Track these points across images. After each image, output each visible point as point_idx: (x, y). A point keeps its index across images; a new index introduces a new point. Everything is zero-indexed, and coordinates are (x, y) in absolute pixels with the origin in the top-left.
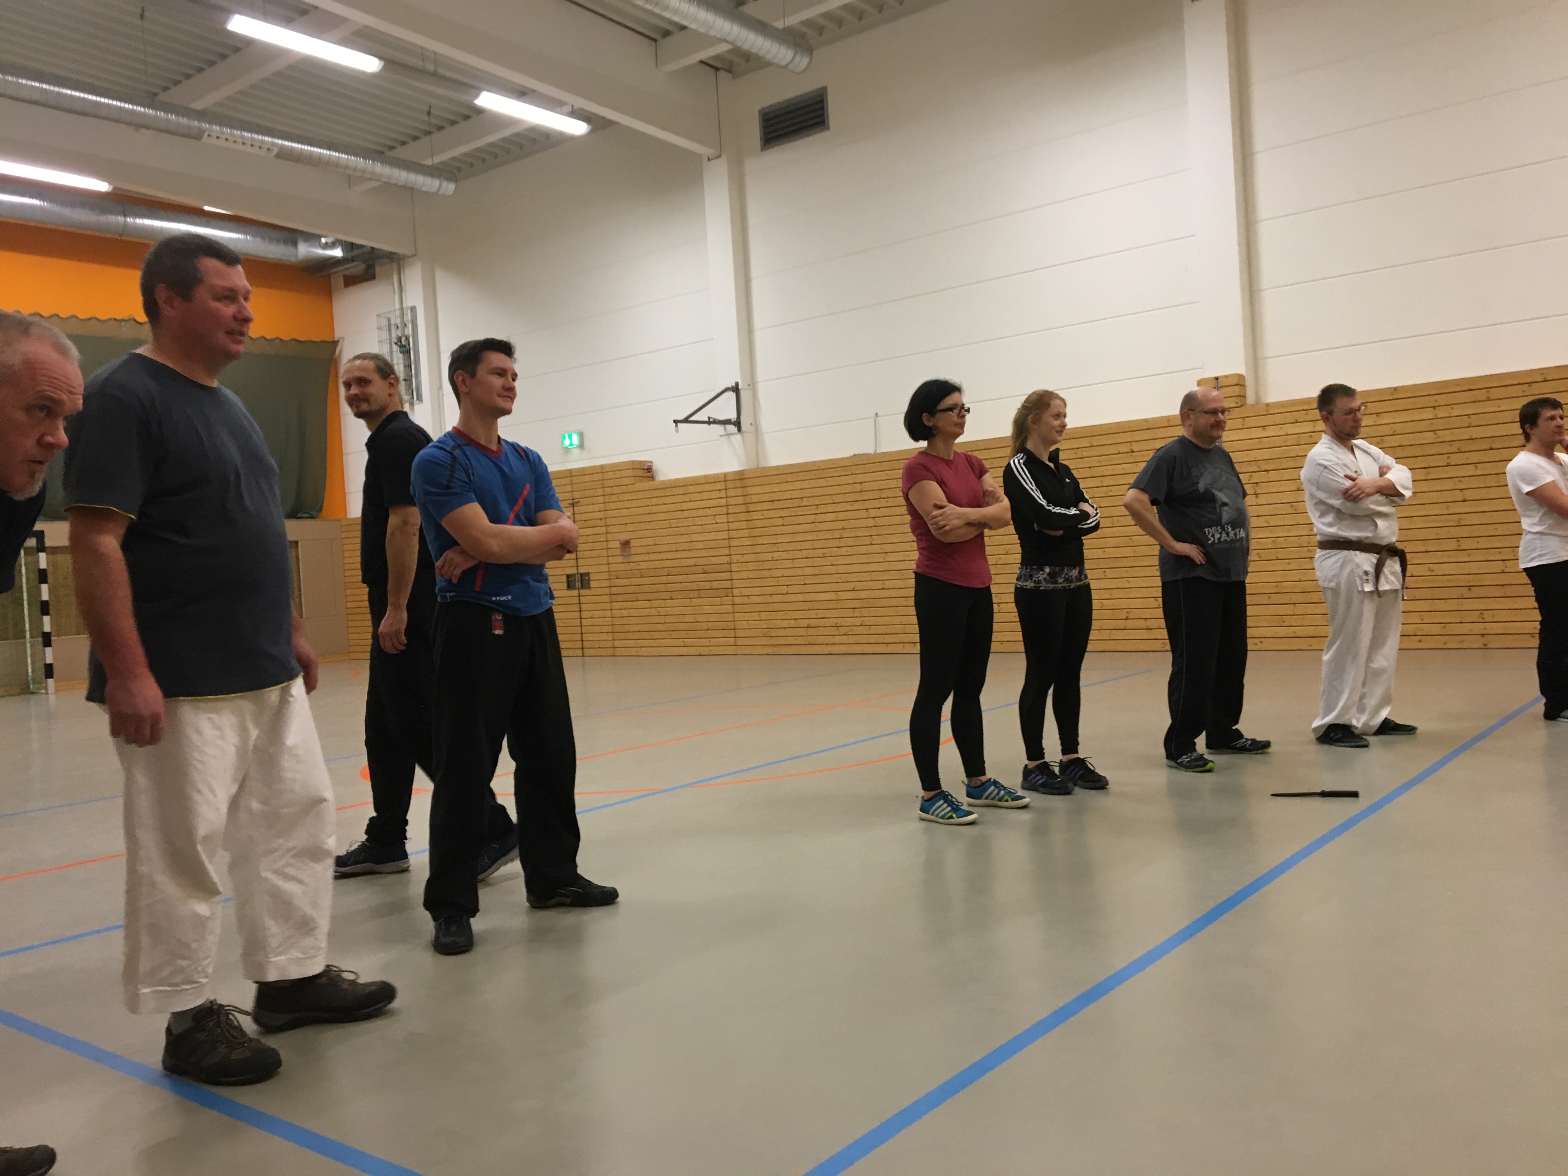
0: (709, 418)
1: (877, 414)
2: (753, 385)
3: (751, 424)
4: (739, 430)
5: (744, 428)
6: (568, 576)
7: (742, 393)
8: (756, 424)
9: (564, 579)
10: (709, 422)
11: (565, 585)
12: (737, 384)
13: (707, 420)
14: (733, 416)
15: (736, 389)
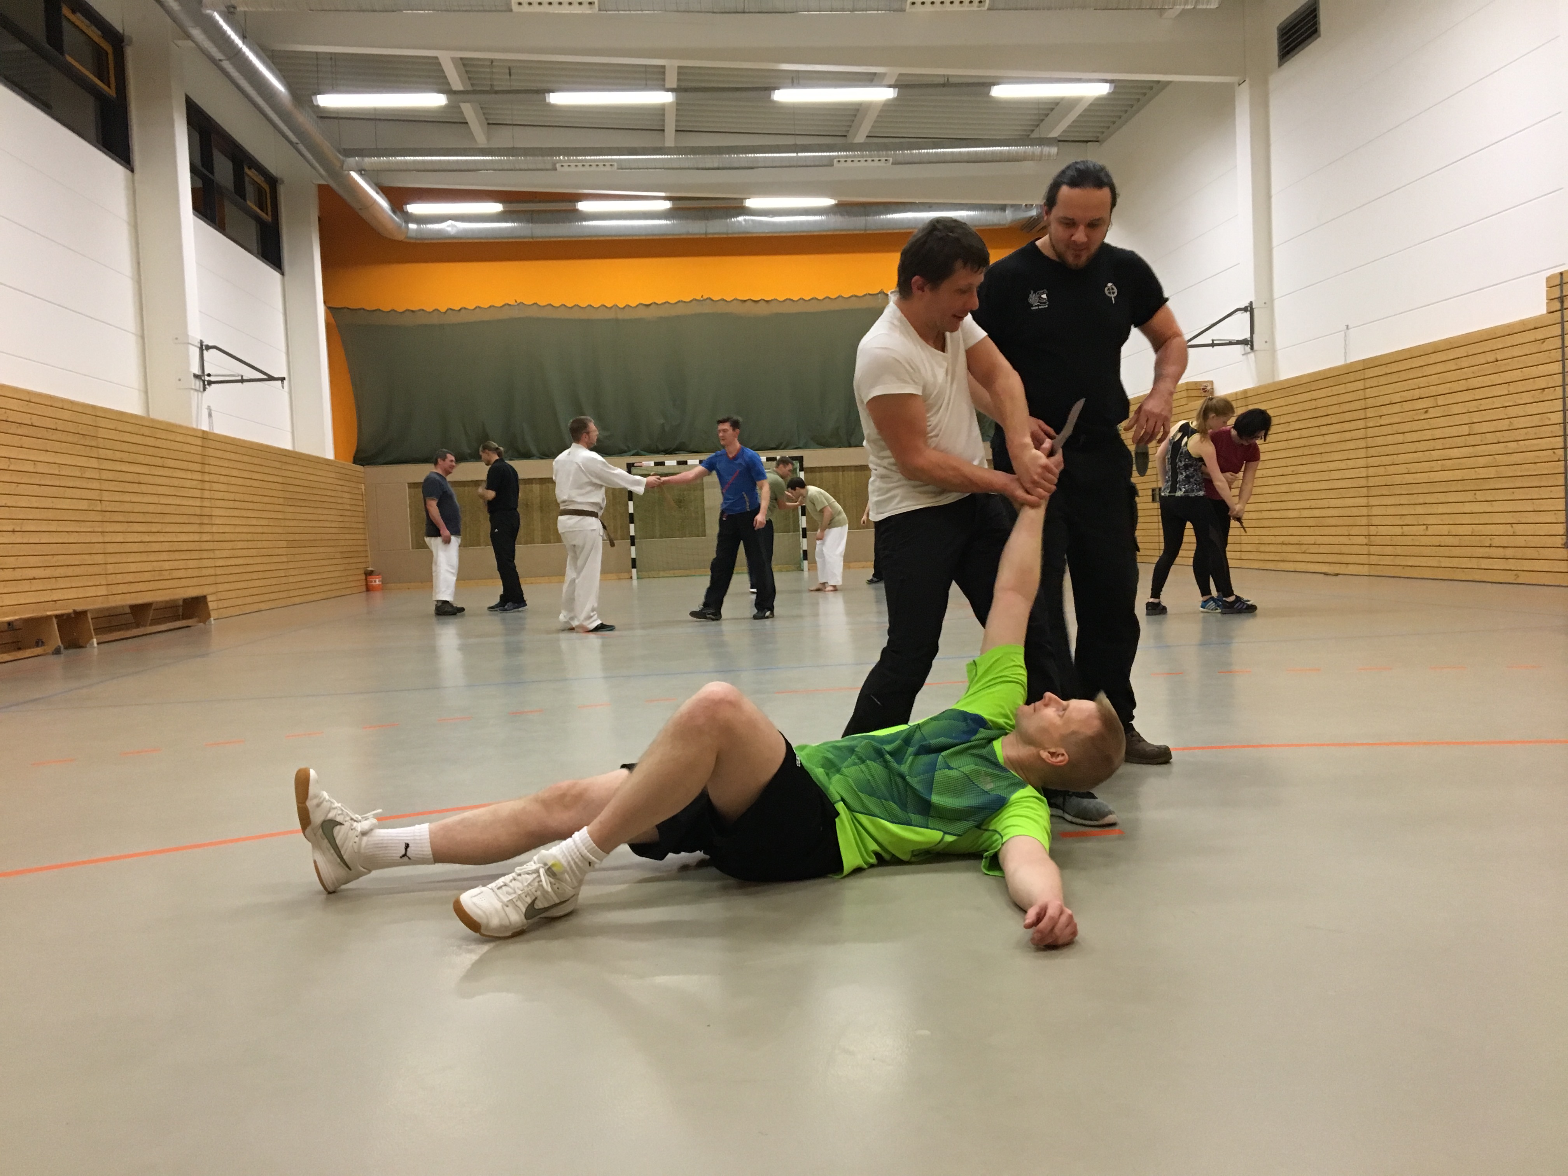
0: (1213, 340)
1: (1347, 326)
2: (1270, 303)
3: (1266, 342)
4: (1252, 348)
5: (1255, 347)
6: (1153, 490)
7: (1256, 312)
8: (1271, 341)
9: (1150, 492)
10: (1213, 345)
11: (1151, 498)
12: (1251, 303)
13: (1211, 342)
14: (1247, 335)
15: (1249, 309)
